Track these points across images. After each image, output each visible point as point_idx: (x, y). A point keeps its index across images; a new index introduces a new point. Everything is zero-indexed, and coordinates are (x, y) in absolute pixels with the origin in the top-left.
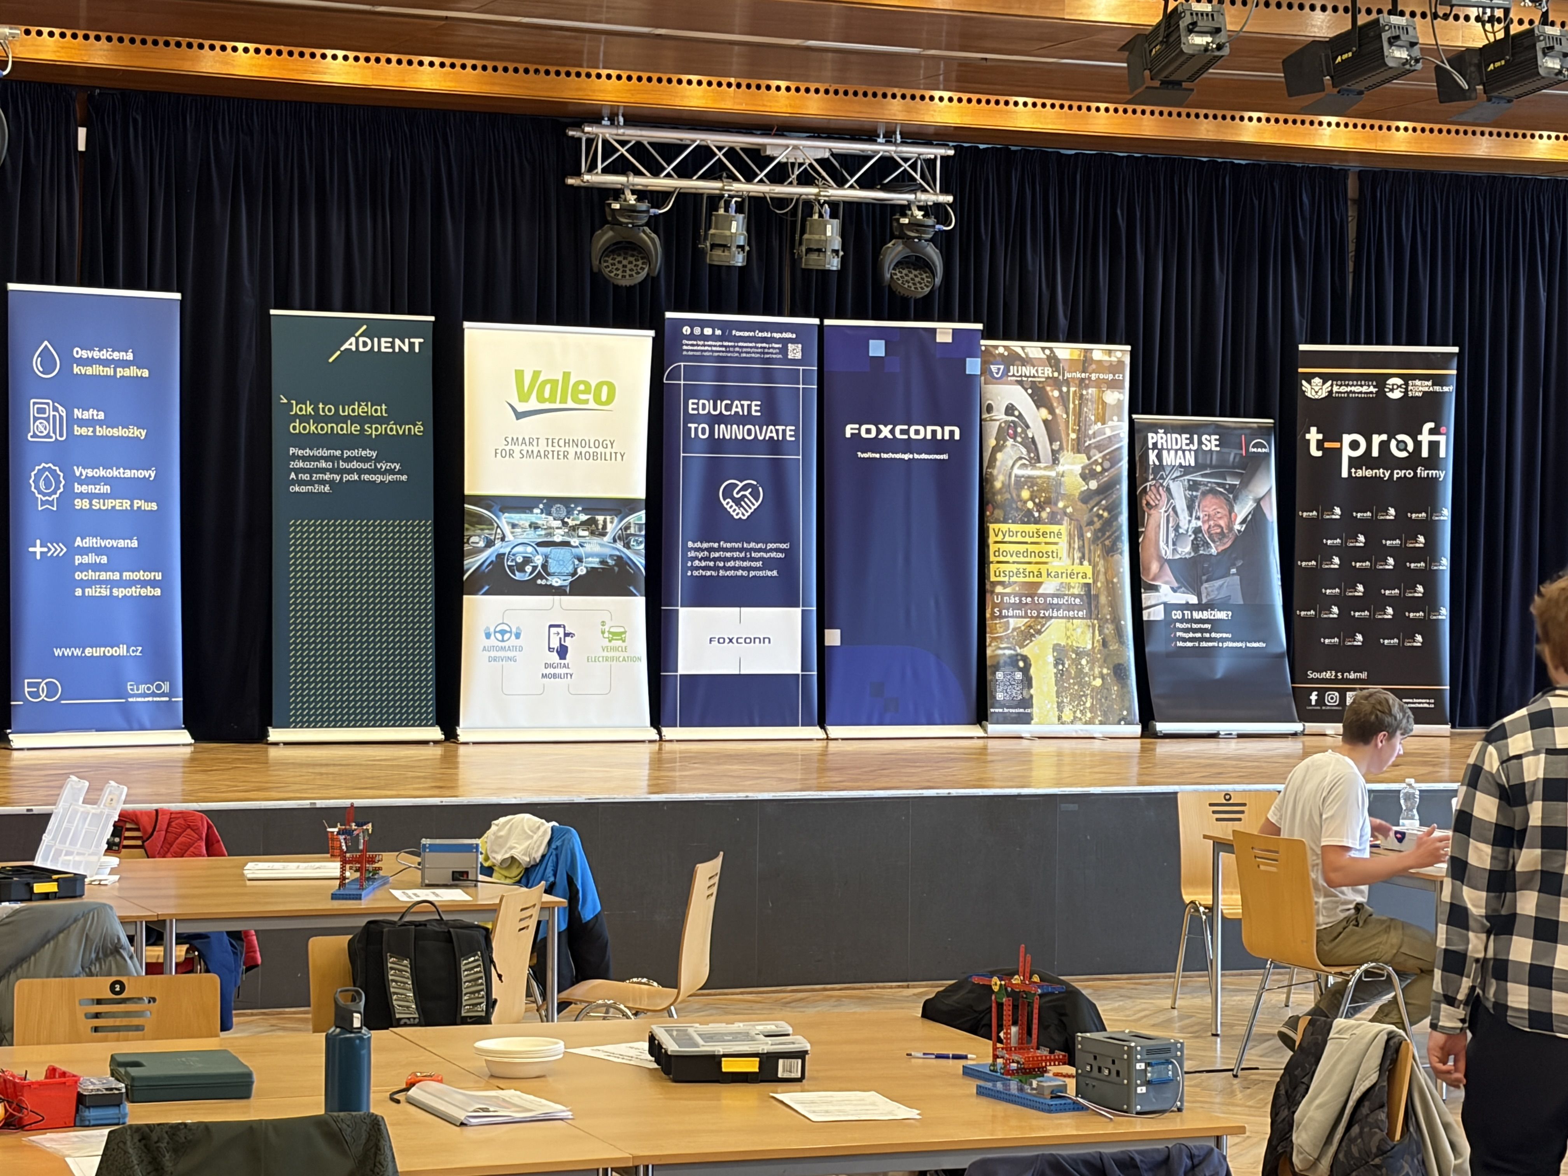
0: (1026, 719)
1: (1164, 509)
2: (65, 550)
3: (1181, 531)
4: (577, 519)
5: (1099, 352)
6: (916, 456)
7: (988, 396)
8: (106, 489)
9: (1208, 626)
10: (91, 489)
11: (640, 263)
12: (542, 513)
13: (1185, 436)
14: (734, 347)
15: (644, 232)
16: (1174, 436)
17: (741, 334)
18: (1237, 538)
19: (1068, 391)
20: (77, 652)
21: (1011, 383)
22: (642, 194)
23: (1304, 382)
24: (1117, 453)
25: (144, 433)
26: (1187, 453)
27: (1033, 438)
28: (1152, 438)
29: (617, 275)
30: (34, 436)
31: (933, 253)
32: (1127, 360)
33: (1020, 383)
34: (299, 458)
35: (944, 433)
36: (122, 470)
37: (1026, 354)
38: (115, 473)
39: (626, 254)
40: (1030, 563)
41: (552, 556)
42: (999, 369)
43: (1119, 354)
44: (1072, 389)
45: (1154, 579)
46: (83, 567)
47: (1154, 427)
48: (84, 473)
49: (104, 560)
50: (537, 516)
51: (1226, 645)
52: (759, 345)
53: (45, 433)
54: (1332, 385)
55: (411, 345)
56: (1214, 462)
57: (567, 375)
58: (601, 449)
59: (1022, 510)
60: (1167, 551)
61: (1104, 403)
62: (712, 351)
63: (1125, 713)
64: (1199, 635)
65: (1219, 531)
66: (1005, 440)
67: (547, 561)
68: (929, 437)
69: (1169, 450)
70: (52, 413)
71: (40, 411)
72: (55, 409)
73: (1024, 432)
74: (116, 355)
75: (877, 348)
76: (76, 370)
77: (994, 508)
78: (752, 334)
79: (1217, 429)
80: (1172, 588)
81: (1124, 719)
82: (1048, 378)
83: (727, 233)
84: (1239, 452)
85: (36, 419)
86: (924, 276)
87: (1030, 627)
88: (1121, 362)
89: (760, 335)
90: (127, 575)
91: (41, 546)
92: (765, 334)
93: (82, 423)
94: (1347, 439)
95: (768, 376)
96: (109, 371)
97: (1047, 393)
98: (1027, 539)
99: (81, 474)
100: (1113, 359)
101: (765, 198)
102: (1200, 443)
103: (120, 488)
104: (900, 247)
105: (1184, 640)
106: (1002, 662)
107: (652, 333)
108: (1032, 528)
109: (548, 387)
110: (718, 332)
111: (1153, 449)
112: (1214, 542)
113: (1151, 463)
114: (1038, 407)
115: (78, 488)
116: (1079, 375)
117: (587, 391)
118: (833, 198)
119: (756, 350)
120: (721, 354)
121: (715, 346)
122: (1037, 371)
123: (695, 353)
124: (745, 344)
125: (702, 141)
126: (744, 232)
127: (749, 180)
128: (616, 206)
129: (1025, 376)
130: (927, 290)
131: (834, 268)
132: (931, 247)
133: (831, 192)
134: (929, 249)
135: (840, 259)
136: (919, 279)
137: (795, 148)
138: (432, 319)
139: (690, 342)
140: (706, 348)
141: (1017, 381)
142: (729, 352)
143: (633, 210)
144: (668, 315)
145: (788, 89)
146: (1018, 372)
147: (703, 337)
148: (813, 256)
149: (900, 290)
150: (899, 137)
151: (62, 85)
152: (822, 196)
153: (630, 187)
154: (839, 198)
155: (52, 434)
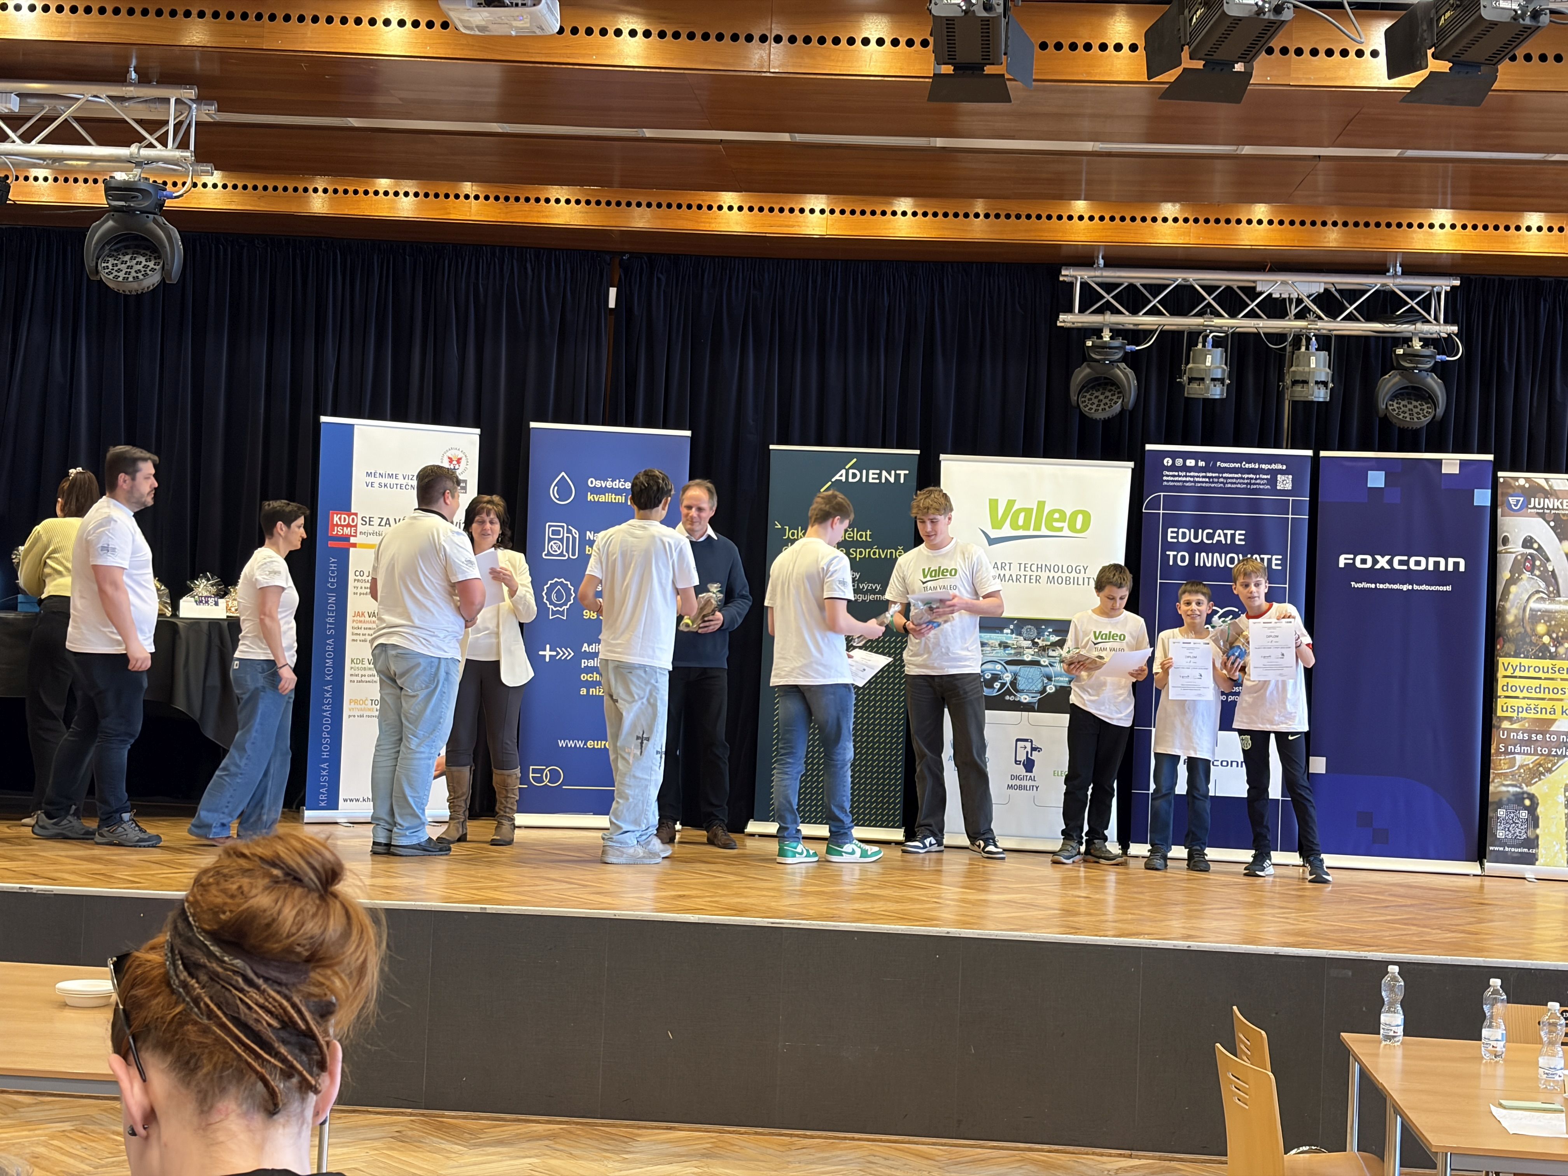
0: (1530, 860)
2: (572, 654)
4: (1048, 640)
6: (1416, 587)
7: (1505, 529)
11: (1115, 398)
12: (1012, 633)
14: (1218, 478)
15: (1118, 367)
17: (1226, 465)
20: (580, 744)
21: (1531, 515)
22: (1116, 333)
27: (1553, 572)
29: (1091, 409)
30: (548, 554)
31: (1434, 383)
33: (1542, 516)
35: (1447, 564)
37: (1550, 486)
39: (1104, 389)
40: (1543, 699)
41: (1021, 674)
42: (1518, 501)
46: (588, 670)
50: (1007, 636)
52: (1246, 476)
53: (559, 552)
55: (897, 477)
57: (1041, 504)
58: (1074, 574)
59: (1535, 645)
62: (1195, 482)
66: (1521, 573)
67: (1015, 679)
68: (1431, 568)
70: (566, 535)
71: (554, 532)
72: (569, 531)
73: (1543, 565)
75: (1376, 479)
76: (590, 497)
77: (1505, 642)
78: (1238, 465)
83: (1202, 366)
85: (550, 540)
86: (1425, 407)
87: (1541, 765)
89: (1247, 466)
91: (550, 650)
92: (1252, 466)
95: (1255, 506)
96: (621, 499)
98: (1541, 675)
101: (1259, 333)
104: (1397, 378)
106: (1505, 799)
107: (1131, 464)
108: (1547, 663)
109: (1022, 515)
110: (1201, 464)
114: (1561, 540)
117: (1062, 519)
118: (1324, 332)
119: (1242, 481)
120: (1204, 485)
121: (1198, 477)
122: (1562, 503)
123: (1176, 484)
124: (1230, 475)
125: (1184, 279)
126: (1224, 366)
127: (1233, 315)
128: (1089, 343)
129: (1548, 508)
130: (1425, 421)
131: (1321, 400)
132: (1432, 378)
133: (1319, 324)
134: (1429, 380)
135: (1329, 391)
136: (1418, 410)
137: (1283, 283)
138: (918, 452)
139: (1171, 473)
140: (1188, 479)
141: (1538, 513)
142: (1213, 482)
143: (1105, 346)
144: (1149, 447)
145: (1281, 223)
146: (1539, 504)
147: (1185, 468)
148: (1298, 388)
149: (1394, 421)
150: (1399, 269)
151: (597, 252)
152: (1311, 329)
153: (1107, 325)
154: (1330, 330)
155: (565, 553)
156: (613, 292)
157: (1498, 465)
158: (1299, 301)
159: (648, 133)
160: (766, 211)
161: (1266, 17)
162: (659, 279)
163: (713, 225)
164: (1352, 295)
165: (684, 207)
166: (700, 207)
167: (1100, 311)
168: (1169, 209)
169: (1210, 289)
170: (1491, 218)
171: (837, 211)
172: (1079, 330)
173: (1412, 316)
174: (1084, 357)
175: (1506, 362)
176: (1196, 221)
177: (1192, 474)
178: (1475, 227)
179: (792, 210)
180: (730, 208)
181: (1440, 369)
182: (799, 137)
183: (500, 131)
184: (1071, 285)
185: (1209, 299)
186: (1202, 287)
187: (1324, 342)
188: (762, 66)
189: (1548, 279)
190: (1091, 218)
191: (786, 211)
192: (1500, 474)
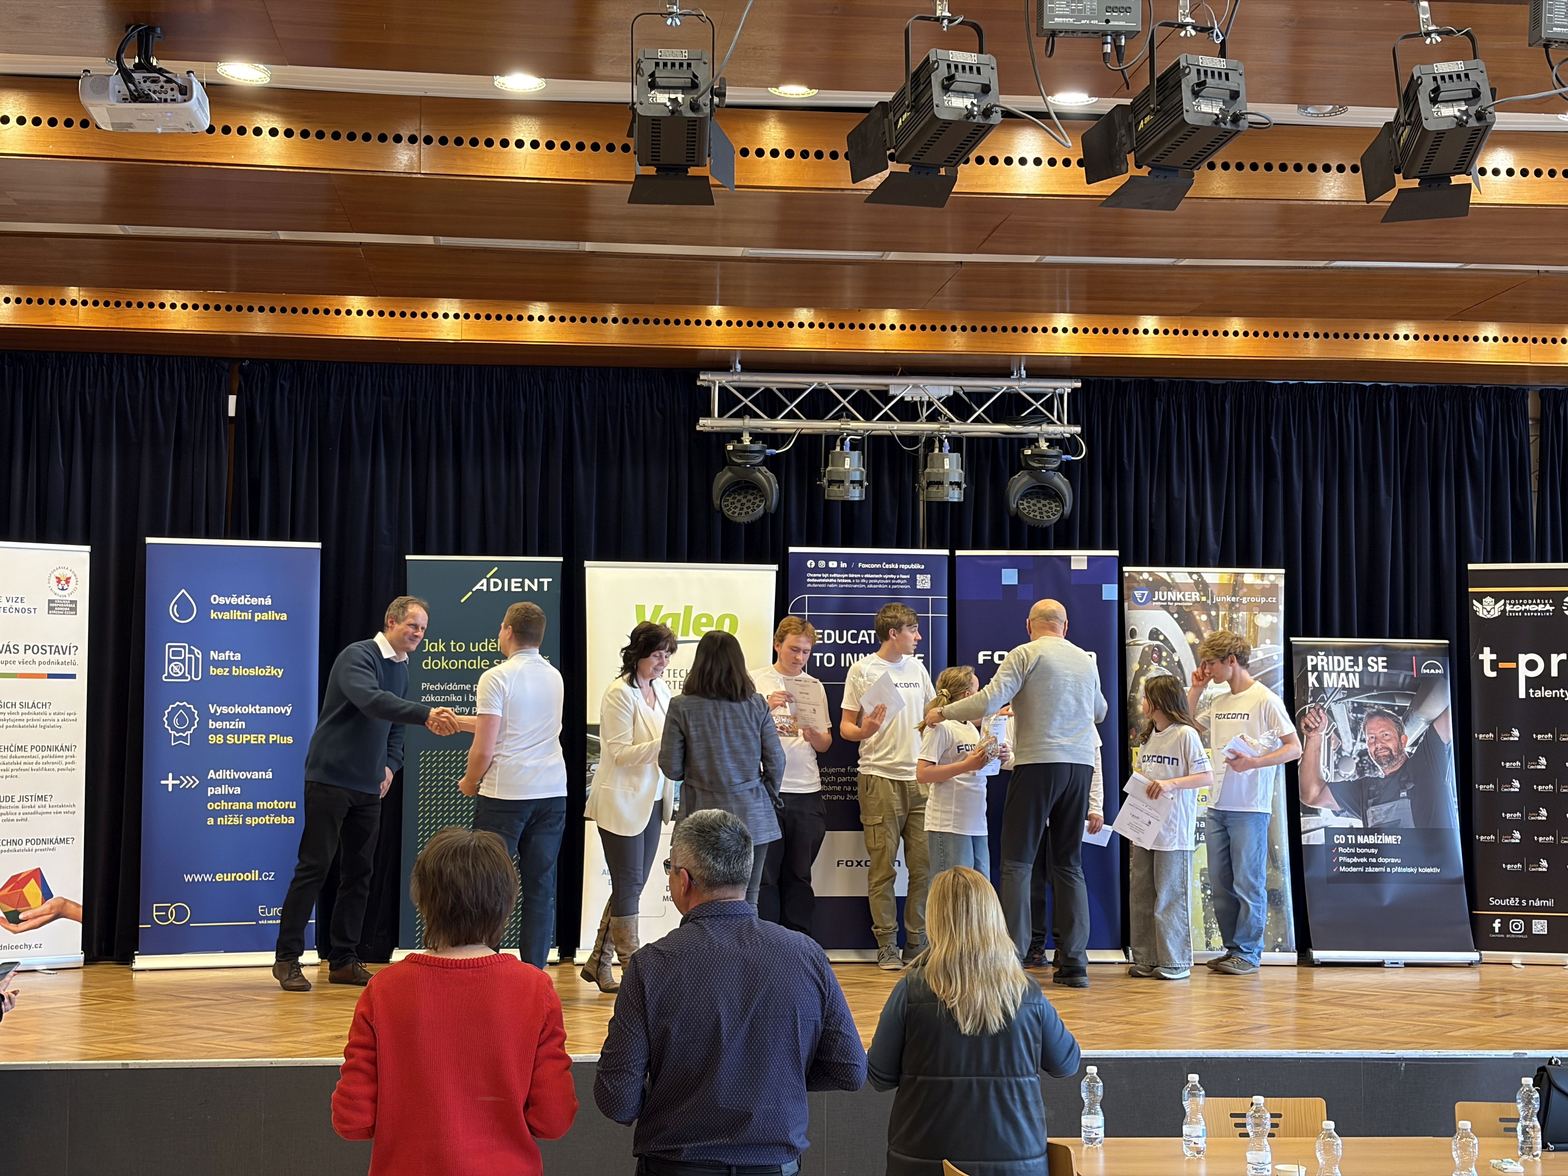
1: (1325, 731)
2: (198, 782)
3: (1344, 754)
5: (1250, 576)
7: (1132, 621)
8: (242, 724)
9: (1373, 851)
10: (226, 724)
11: (757, 501)
13: (1347, 658)
14: (860, 578)
15: (759, 471)
16: (1336, 658)
17: (867, 566)
18: (1407, 761)
19: (1218, 615)
20: (208, 878)
21: (1155, 608)
22: (756, 437)
23: (1475, 602)
24: (1271, 675)
25: (281, 673)
26: (1351, 675)
27: (1179, 662)
28: (1311, 660)
29: (734, 513)
30: (169, 676)
31: (1060, 482)
32: (1281, 583)
33: (1166, 608)
34: (430, 692)
36: (257, 707)
37: (1172, 579)
38: (251, 710)
39: (747, 493)
42: (1143, 595)
43: (1272, 578)
44: (1221, 613)
45: (1313, 803)
46: (216, 798)
47: (1314, 650)
48: (219, 711)
49: (238, 791)
51: (1394, 870)
52: (886, 576)
53: (180, 674)
54: (1505, 605)
55: (541, 585)
56: (1381, 684)
57: (688, 609)
60: (1328, 774)
61: (1256, 626)
62: (839, 583)
63: (1280, 940)
64: (1364, 860)
65: (1387, 753)
66: (1149, 665)
69: (1330, 673)
70: (187, 655)
71: (175, 653)
72: (191, 652)
73: (1170, 656)
74: (254, 601)
75: (1010, 577)
76: (213, 615)
78: (878, 566)
79: (1385, 651)
80: (1334, 812)
81: (1279, 946)
82: (1196, 602)
83: (841, 469)
84: (1411, 673)
85: (170, 661)
86: (1053, 505)
88: (1274, 586)
89: (887, 566)
90: (260, 805)
91: (173, 779)
92: (892, 566)
93: (218, 664)
94: (1523, 659)
96: (247, 616)
97: (1194, 617)
99: (216, 711)
100: (1266, 582)
101: (893, 436)
102: (1366, 664)
103: (255, 724)
104: (1026, 478)
105: (1348, 865)
107: (775, 567)
109: (669, 621)
110: (843, 565)
111: (1313, 672)
112: (1381, 764)
113: (1310, 685)
114: (1185, 631)
115: (212, 724)
116: (1228, 599)
117: (709, 624)
118: (955, 433)
119: (883, 581)
120: (846, 586)
121: (840, 578)
122: (1184, 596)
123: (820, 586)
124: (872, 576)
125: (819, 384)
126: (862, 468)
127: (868, 419)
128: (730, 448)
129: (1171, 601)
130: (1055, 518)
131: (956, 500)
132: (1059, 477)
133: (951, 427)
134: (1056, 479)
135: (962, 491)
136: (1047, 508)
137: (916, 386)
138: (561, 559)
139: (815, 575)
140: (831, 580)
141: (1162, 606)
142: (855, 583)
143: (745, 450)
144: (792, 549)
145: (913, 328)
146: (1163, 597)
147: (828, 570)
148: (933, 489)
149: (1026, 519)
150: (1024, 372)
151: (215, 358)
152: (943, 431)
153: (747, 429)
154: (960, 432)
155: (187, 675)
156: (232, 400)
157: (1123, 561)
158: (930, 404)
159: (283, 235)
160: (397, 315)
161: (975, 121)
162: (282, 386)
163: (342, 330)
164: (980, 398)
165: (310, 312)
166: (327, 312)
167: (738, 415)
168: (804, 315)
169: (844, 393)
170: (1110, 322)
171: (472, 315)
172: (717, 434)
173: (1037, 418)
174: (725, 461)
175: (1126, 461)
176: (831, 326)
177: (835, 575)
178: (1095, 331)
179: (424, 315)
180: (360, 313)
181: (1066, 469)
182: (444, 241)
183: (122, 233)
184: (709, 389)
185: (844, 402)
186: (837, 391)
187: (956, 444)
188: (412, 167)
189: (1162, 380)
190: (729, 323)
191: (419, 316)
192: (1125, 569)
